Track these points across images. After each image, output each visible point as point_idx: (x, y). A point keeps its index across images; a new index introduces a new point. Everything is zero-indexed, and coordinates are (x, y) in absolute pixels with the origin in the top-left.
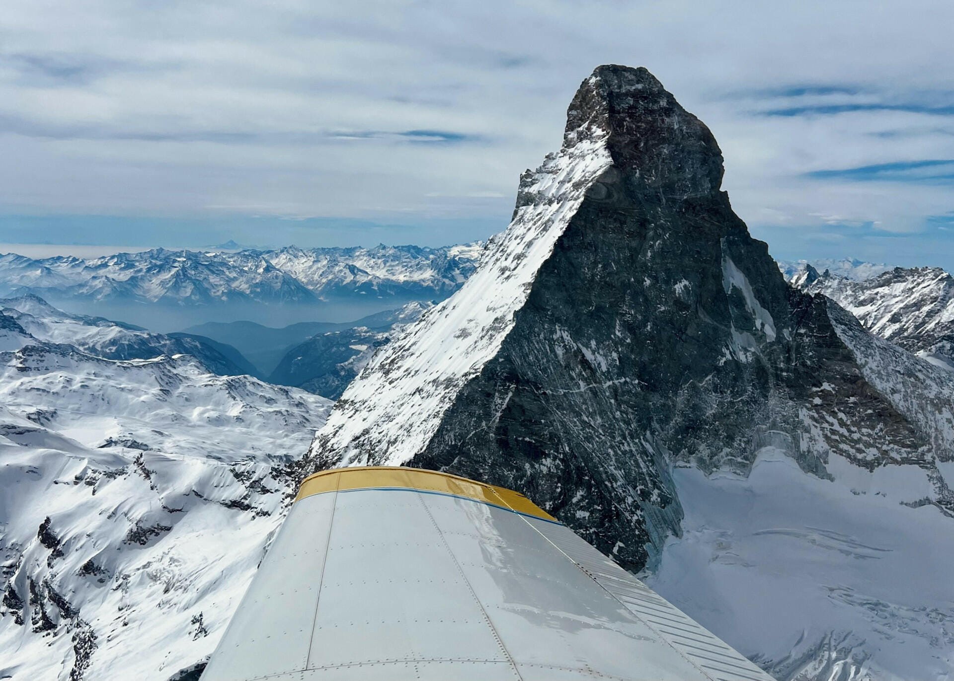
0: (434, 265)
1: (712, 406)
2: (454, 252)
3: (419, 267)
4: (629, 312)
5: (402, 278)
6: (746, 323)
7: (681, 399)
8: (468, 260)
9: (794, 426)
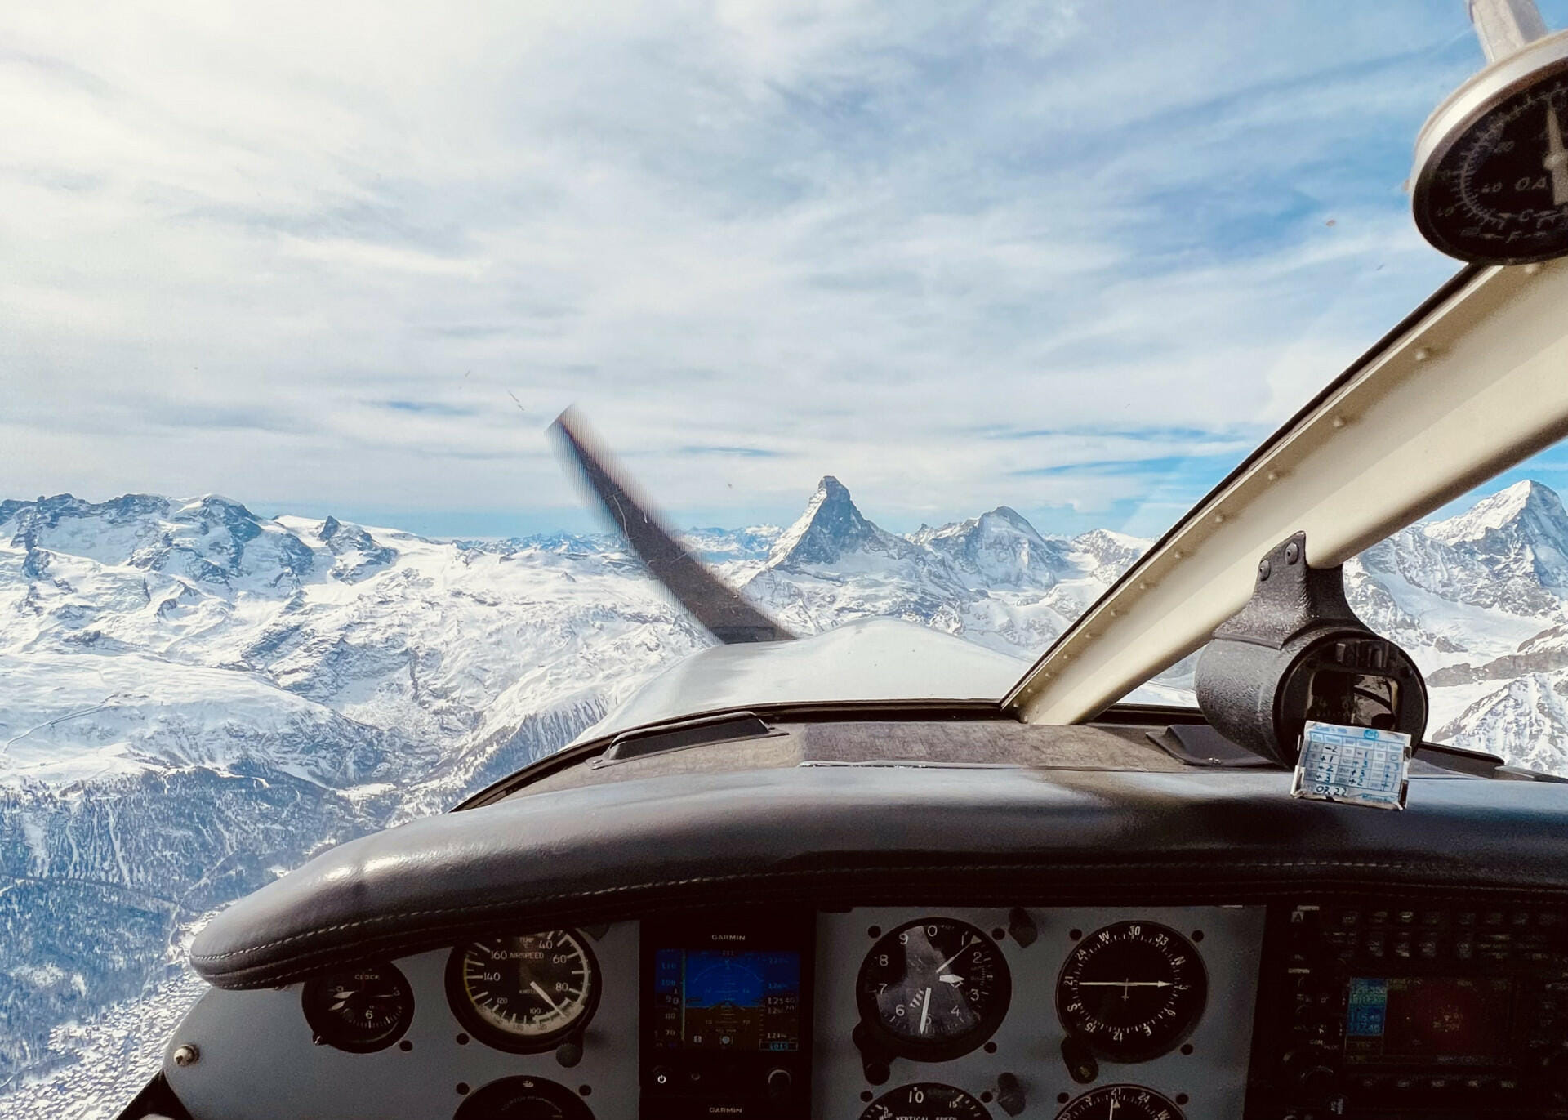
0: (737, 540)
1: (848, 541)
2: (749, 531)
3: (727, 542)
4: (831, 523)
5: (715, 550)
6: (855, 526)
7: (842, 540)
8: (762, 536)
9: (864, 545)
